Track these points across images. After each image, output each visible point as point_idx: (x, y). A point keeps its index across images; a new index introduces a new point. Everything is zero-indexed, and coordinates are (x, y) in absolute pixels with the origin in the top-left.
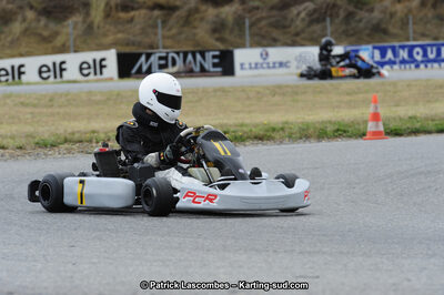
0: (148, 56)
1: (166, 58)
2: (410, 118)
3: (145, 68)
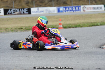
0: (11, 10)
1: (15, 10)
2: (69, 24)
3: (10, 13)
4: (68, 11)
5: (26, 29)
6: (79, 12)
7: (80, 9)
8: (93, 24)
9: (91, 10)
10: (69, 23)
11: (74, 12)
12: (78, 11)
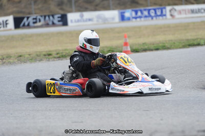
0: (28, 18)
1: (36, 19)
2: (143, 44)
3: (26, 24)
4: (140, 17)
5: (58, 56)
6: (163, 19)
7: (164, 13)
8: (191, 43)
9: (186, 14)
10: (144, 42)
11: (152, 19)
12: (161, 18)
